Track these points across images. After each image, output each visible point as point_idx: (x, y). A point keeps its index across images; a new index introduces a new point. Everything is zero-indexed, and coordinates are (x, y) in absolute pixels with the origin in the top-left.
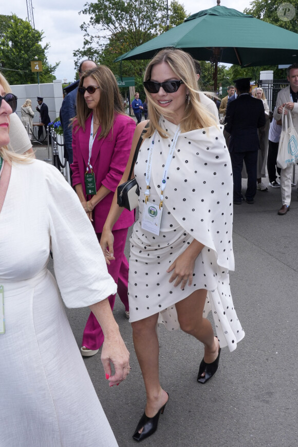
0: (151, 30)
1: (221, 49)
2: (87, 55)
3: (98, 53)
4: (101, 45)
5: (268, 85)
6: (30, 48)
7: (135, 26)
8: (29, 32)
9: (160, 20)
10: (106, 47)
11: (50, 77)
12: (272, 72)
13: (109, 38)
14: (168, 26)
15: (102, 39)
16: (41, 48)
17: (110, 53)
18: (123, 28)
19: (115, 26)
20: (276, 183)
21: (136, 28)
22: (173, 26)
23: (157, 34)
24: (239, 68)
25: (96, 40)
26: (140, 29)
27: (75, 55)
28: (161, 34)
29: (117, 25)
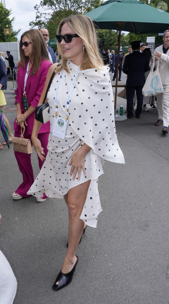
0: (78, 10)
1: (124, 23)
2: (37, 25)
3: (45, 24)
4: (47, 19)
5: (151, 46)
6: (2, 20)
7: (68, 7)
8: (2, 10)
9: (84, 3)
10: (49, 20)
11: (15, 38)
12: (154, 37)
13: (52, 15)
14: (89, 7)
15: (47, 15)
16: (9, 20)
17: (52, 24)
18: (61, 8)
19: (56, 7)
20: (154, 107)
21: (69, 9)
22: (92, 8)
23: (82, 13)
24: (133, 35)
25: (43, 15)
26: (72, 9)
27: (30, 25)
28: (84, 13)
29: (57, 6)
